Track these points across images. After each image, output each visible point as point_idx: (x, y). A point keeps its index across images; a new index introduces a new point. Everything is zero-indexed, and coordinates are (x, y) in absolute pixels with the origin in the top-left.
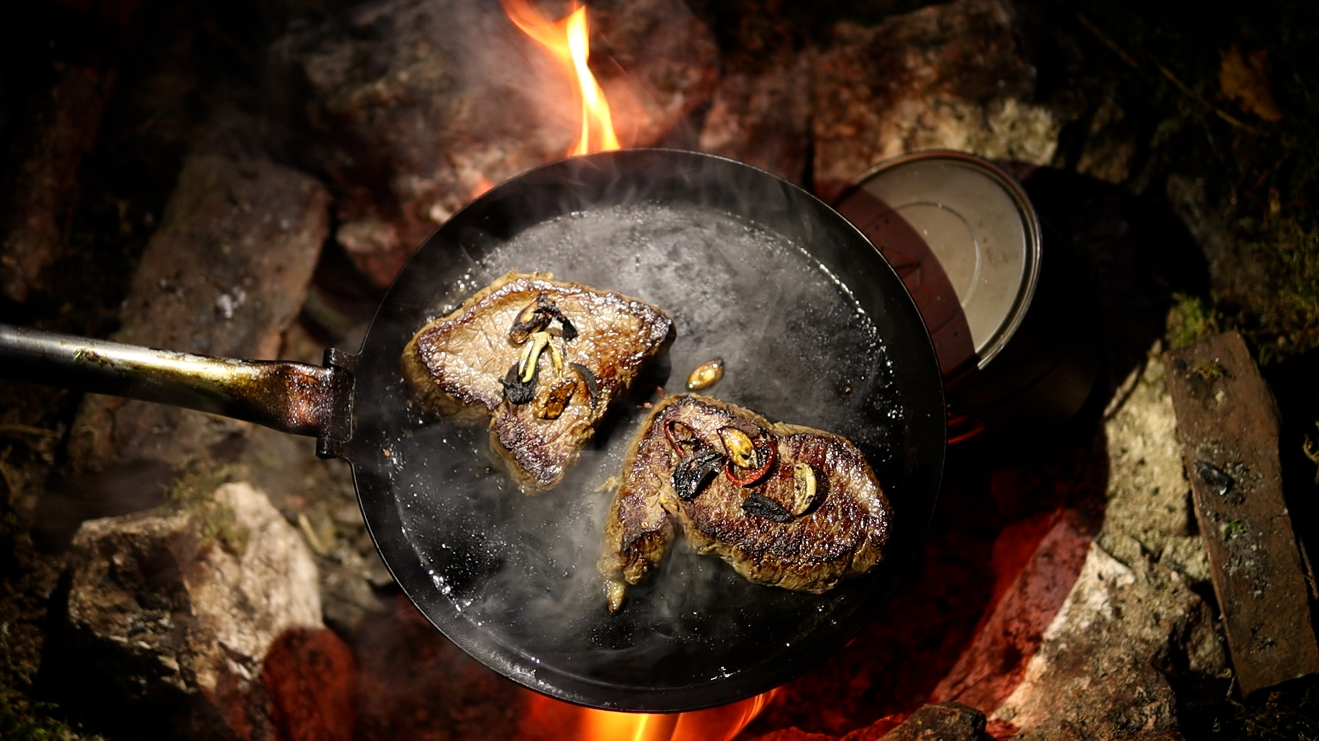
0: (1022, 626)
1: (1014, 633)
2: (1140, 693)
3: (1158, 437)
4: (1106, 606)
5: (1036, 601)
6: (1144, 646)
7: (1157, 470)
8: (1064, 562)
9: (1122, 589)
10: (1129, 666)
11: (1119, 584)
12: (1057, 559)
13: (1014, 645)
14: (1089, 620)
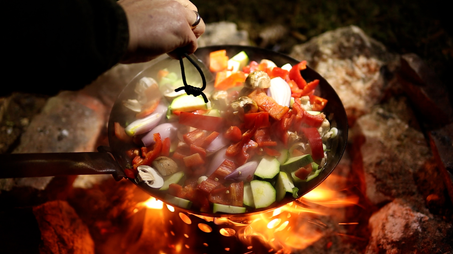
0: (385, 241)
1: (382, 244)
2: (438, 250)
3: (430, 172)
4: (419, 228)
5: (390, 230)
6: (437, 237)
7: (432, 183)
8: (399, 217)
9: (424, 222)
10: (433, 242)
11: (423, 220)
12: (396, 216)
13: (383, 248)
14: (413, 232)
